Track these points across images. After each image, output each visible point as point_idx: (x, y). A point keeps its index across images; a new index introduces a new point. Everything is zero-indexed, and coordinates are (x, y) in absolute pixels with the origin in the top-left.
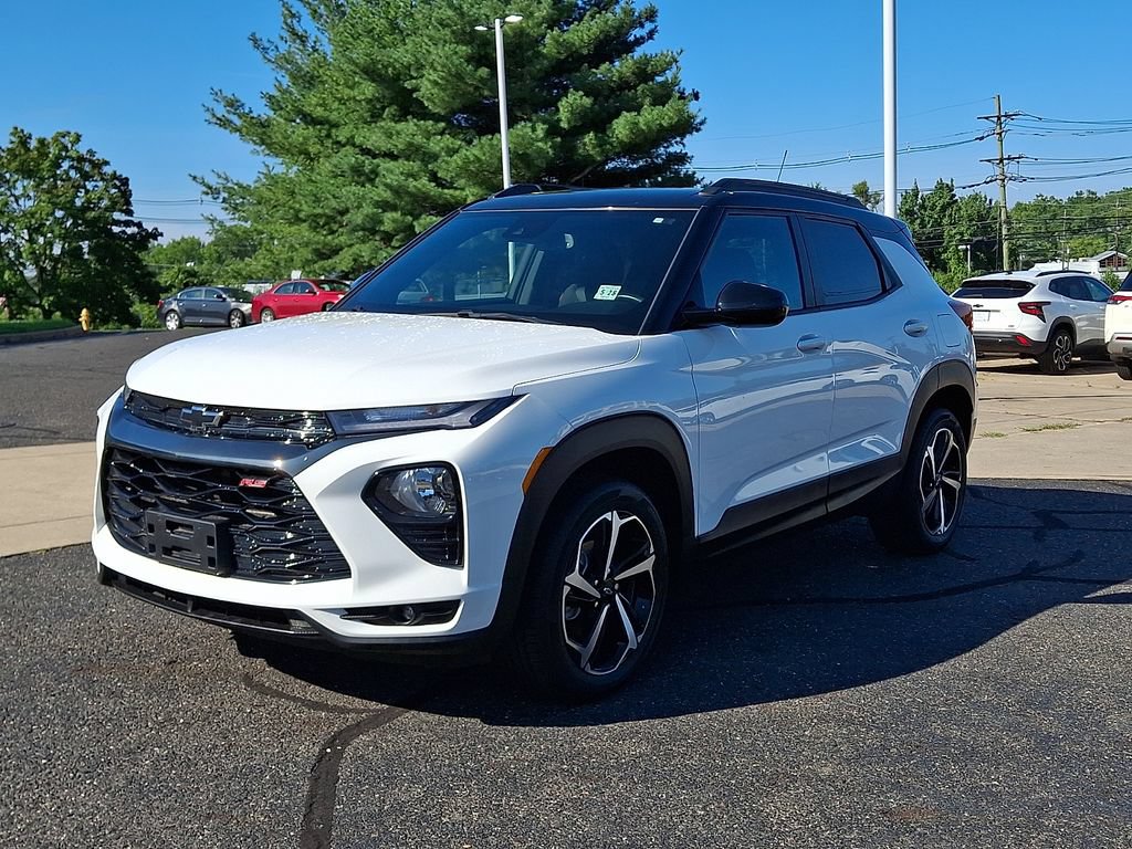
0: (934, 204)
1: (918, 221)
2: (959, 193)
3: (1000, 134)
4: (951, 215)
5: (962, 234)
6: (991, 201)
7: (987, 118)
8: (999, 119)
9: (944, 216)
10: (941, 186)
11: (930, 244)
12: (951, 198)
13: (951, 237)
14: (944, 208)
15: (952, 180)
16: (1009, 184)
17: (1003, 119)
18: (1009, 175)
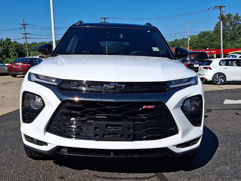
0: (6, 43)
1: (3, 46)
2: (12, 41)
3: (24, 28)
4: (10, 46)
5: (13, 50)
6: (19, 43)
7: (21, 24)
8: (24, 24)
9: (9, 46)
10: (7, 39)
11: (6, 52)
12: (10, 42)
13: (11, 50)
14: (9, 44)
15: (10, 38)
16: (27, 39)
17: (25, 25)
18: (27, 37)
